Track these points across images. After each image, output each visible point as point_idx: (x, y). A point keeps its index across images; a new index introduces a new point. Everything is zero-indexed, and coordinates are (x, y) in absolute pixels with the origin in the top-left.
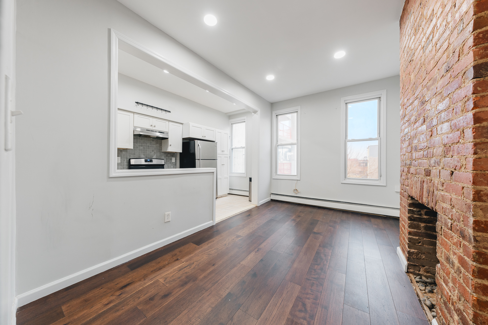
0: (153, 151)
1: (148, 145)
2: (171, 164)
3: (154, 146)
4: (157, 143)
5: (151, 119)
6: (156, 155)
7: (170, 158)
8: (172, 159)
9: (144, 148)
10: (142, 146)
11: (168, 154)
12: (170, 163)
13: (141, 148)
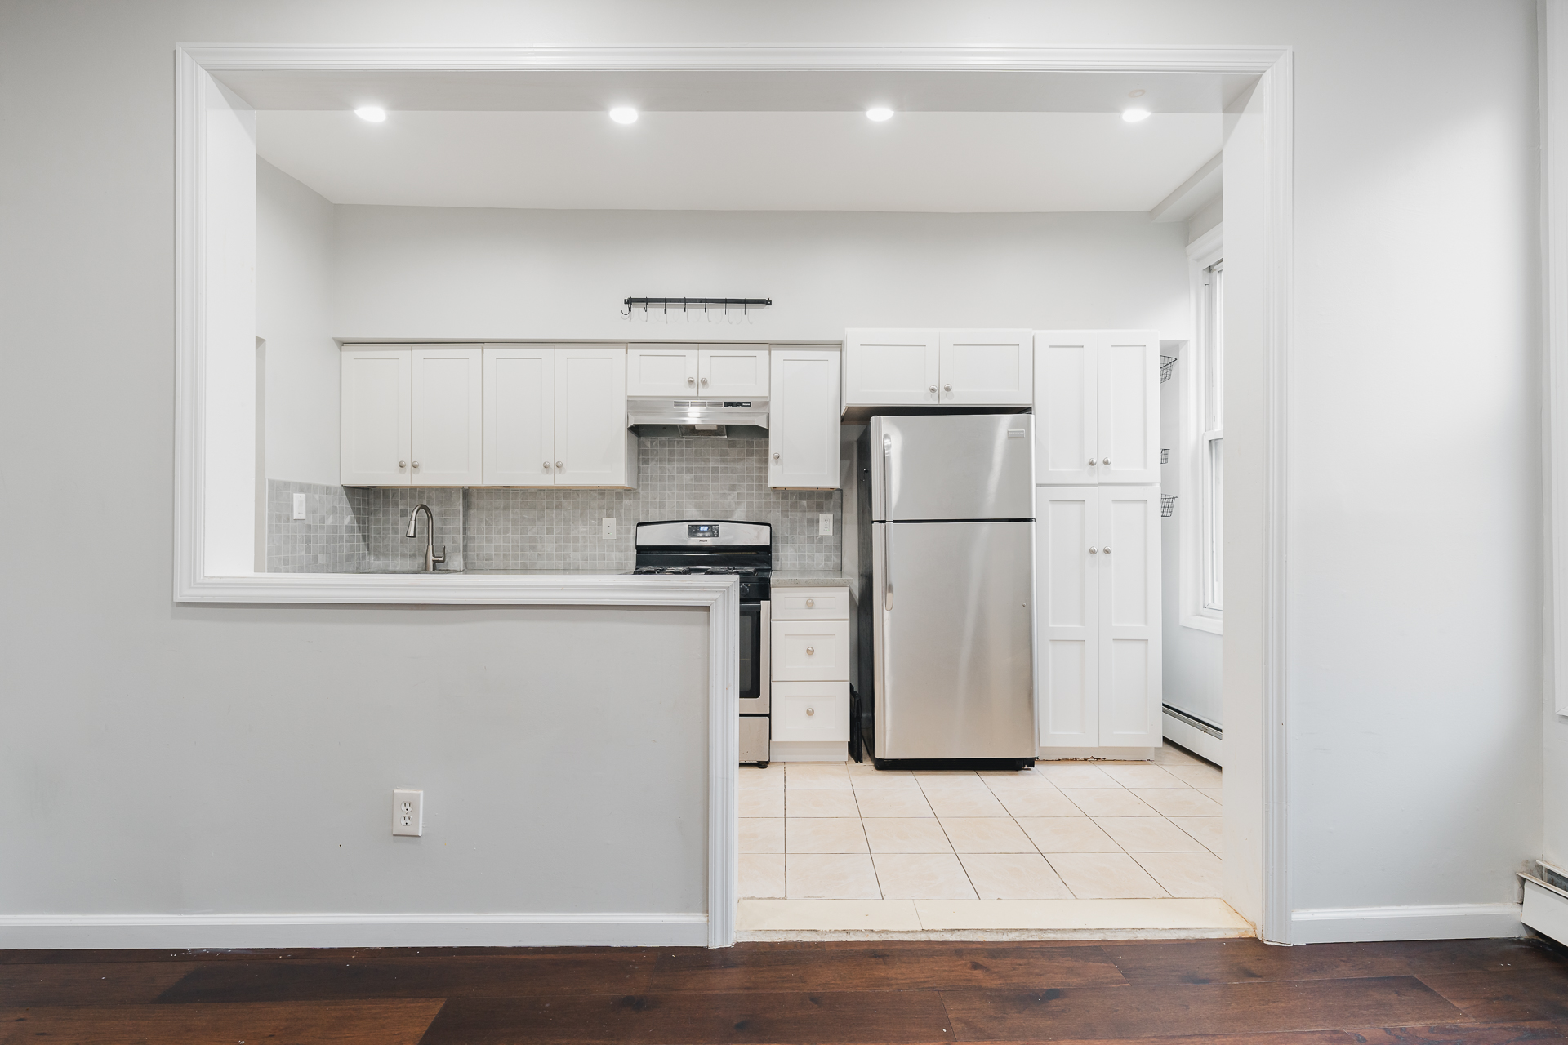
0: (733, 488)
1: (711, 465)
2: (814, 545)
3: (737, 466)
4: (750, 454)
5: (691, 354)
6: (744, 505)
7: (809, 515)
8: (818, 522)
9: (697, 479)
10: (689, 471)
11: (801, 499)
12: (811, 540)
13: (687, 477)
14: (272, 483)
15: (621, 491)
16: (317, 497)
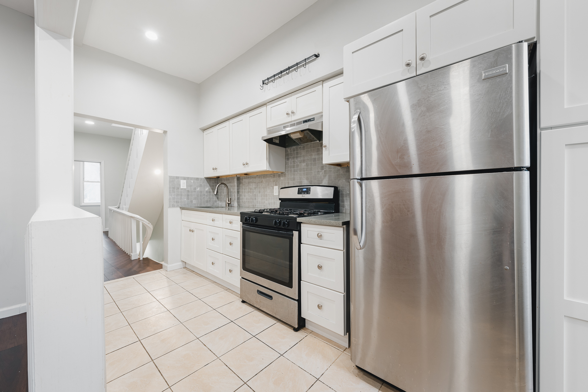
1: (313, 157)
5: (288, 100)
6: (327, 177)
9: (307, 165)
10: (304, 161)
13: (303, 165)
14: (170, 177)
15: (280, 173)
16: (192, 181)
